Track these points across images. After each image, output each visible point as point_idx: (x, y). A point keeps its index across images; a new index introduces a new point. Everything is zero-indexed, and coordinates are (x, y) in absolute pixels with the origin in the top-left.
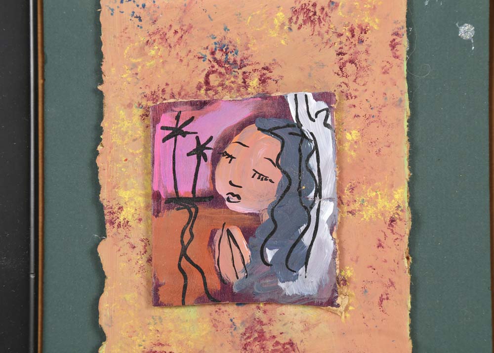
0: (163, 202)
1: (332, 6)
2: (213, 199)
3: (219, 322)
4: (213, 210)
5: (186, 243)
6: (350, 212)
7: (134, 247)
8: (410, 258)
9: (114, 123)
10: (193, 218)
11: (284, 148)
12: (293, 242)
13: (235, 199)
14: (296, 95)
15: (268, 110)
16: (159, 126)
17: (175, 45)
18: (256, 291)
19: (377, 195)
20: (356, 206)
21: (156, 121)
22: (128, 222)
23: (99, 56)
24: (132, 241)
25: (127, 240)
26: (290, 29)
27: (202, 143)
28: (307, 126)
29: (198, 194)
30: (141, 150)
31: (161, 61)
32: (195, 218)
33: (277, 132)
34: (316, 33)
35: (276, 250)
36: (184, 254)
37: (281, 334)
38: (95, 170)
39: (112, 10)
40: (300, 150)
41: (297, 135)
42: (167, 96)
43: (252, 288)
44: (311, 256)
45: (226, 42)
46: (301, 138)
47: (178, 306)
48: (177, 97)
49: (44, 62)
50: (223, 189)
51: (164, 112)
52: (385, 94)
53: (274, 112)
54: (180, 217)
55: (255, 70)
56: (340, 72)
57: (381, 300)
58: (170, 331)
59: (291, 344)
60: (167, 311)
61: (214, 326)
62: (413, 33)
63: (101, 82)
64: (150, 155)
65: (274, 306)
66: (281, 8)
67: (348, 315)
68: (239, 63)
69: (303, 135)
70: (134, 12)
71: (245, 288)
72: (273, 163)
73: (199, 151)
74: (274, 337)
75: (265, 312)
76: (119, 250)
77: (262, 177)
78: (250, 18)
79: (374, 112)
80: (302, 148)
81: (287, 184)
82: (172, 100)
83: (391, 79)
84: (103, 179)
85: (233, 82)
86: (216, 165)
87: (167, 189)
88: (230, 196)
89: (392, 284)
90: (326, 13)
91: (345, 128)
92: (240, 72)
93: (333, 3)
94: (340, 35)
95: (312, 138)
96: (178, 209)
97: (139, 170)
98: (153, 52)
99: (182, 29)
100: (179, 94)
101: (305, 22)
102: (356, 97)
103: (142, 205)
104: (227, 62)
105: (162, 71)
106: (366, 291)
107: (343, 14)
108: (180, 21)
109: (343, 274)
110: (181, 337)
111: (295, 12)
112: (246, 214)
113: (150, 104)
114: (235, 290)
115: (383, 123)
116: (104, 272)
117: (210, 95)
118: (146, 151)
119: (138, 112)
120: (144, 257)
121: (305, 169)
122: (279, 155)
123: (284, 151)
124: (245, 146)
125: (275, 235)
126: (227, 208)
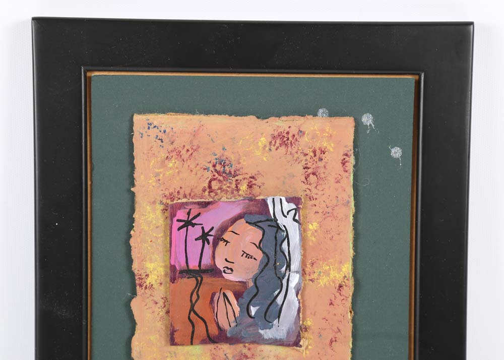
0: (177, 274)
1: (300, 134)
2: (214, 271)
3: (216, 356)
4: (214, 279)
5: (194, 302)
6: (311, 280)
7: (157, 303)
8: (353, 312)
9: (143, 215)
10: (199, 284)
11: (265, 236)
12: (270, 302)
13: (229, 271)
14: (273, 199)
15: (253, 209)
16: (175, 219)
17: (187, 160)
18: (243, 335)
19: (330, 269)
20: (315, 276)
21: (173, 215)
22: (152, 285)
23: (132, 167)
24: (155, 299)
25: (151, 298)
26: (270, 150)
27: (206, 231)
28: (281, 221)
29: (202, 267)
30: (162, 234)
31: (177, 171)
32: (201, 284)
33: (259, 224)
34: (289, 153)
35: (257, 308)
36: (192, 309)
38: (129, 249)
39: (142, 134)
40: (276, 237)
41: (274, 227)
42: (181, 196)
43: (240, 333)
44: (283, 312)
45: (224, 158)
46: (276, 229)
47: (187, 345)
48: (188, 197)
49: (92, 170)
50: (220, 264)
51: (179, 210)
52: (337, 197)
53: (258, 210)
55: (244, 179)
56: (305, 181)
57: (331, 342)
60: (180, 348)
61: (213, 359)
62: (358, 152)
63: (133, 185)
64: (168, 238)
65: (256, 345)
66: (264, 135)
67: (307, 352)
68: (233, 173)
69: (278, 227)
70: (157, 136)
71: (236, 334)
72: (257, 246)
73: (204, 237)
75: (249, 349)
76: (146, 305)
77: (249, 256)
78: (241, 141)
79: (329, 210)
80: (277, 236)
81: (266, 261)
82: (184, 200)
83: (342, 187)
84: (134, 254)
85: (228, 187)
86: (216, 247)
87: (181, 264)
88: (226, 269)
89: (339, 331)
90: (296, 139)
91: (308, 220)
92: (234, 179)
93: (301, 132)
94: (306, 155)
95: (284, 229)
96: (188, 278)
97: (161, 249)
98: (171, 165)
99: (192, 148)
100: (190, 195)
101: (281, 145)
102: (316, 199)
103: (163, 273)
104: (224, 172)
105: (178, 178)
106: (321, 335)
107: (308, 140)
108: (191, 142)
109: (305, 323)
111: (274, 137)
112: (237, 282)
113: (169, 202)
114: (228, 335)
115: (336, 218)
116: (135, 320)
117: (212, 196)
118: (165, 236)
119: (160, 207)
120: (164, 310)
121: (279, 251)
122: (261, 241)
123: (264, 238)
124: (237, 234)
125: (257, 297)
126: (224, 277)
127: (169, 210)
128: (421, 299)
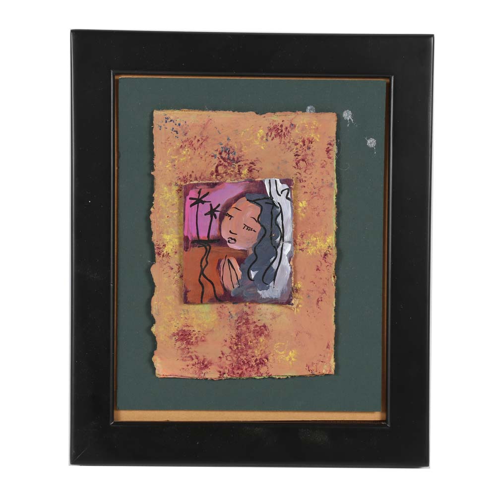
0: (190, 242)
1: (292, 126)
2: (220, 241)
3: (222, 313)
5: (203, 267)
6: (301, 250)
7: (172, 269)
8: (336, 277)
9: (161, 194)
10: (208, 252)
11: (262, 212)
12: (267, 267)
13: (233, 241)
14: (270, 180)
15: (253, 189)
16: (188, 197)
17: (198, 149)
18: (245, 295)
19: (317, 240)
20: (304, 246)
21: (186, 194)
22: (168, 254)
23: (152, 154)
24: (171, 265)
25: (168, 264)
26: (267, 140)
27: (214, 208)
28: (276, 199)
29: (211, 238)
30: (177, 211)
31: (189, 157)
32: (209, 252)
33: (258, 202)
34: (282, 143)
35: (257, 272)
36: (202, 273)
37: (259, 320)
38: (149, 223)
39: (161, 127)
40: (272, 213)
41: (270, 204)
42: (193, 179)
43: (242, 294)
44: (277, 275)
45: (229, 147)
46: (272, 206)
47: (198, 304)
49: (118, 157)
50: (225, 235)
51: (191, 189)
52: (323, 180)
53: (256, 190)
54: (200, 251)
55: (245, 164)
56: (296, 166)
57: (318, 301)
58: (193, 318)
59: (265, 326)
60: (191, 306)
61: (220, 315)
62: (340, 144)
63: (153, 170)
64: (182, 214)
65: (255, 304)
66: (262, 127)
67: (298, 310)
68: (236, 159)
69: (273, 204)
70: (173, 128)
71: (238, 294)
72: (256, 220)
73: (212, 212)
74: (255, 322)
75: (249, 308)
76: (163, 270)
77: (249, 229)
78: (243, 133)
79: (316, 190)
81: (264, 233)
82: (196, 182)
83: (327, 171)
84: (154, 228)
85: (232, 171)
86: (222, 221)
87: (193, 235)
88: (230, 239)
89: (325, 292)
90: (289, 131)
91: (299, 199)
92: (237, 165)
93: (292, 125)
94: (297, 144)
95: (279, 206)
96: (199, 247)
97: (176, 223)
98: (184, 152)
99: (202, 139)
100: (200, 178)
101: (276, 136)
102: (305, 181)
103: (177, 244)
104: (229, 159)
105: (190, 164)
106: (309, 296)
107: (299, 131)
108: (201, 134)
109: (296, 286)
110: (200, 322)
111: (270, 130)
112: (239, 250)
113: (183, 183)
114: (232, 295)
115: (321, 197)
116: (154, 283)
117: (219, 179)
118: (180, 211)
119: (175, 188)
120: (178, 275)
121: (274, 224)
122: (259, 216)
123: (262, 214)
124: (238, 209)
125: (256, 263)
126: (228, 246)
127: (183, 190)
128: (392, 265)
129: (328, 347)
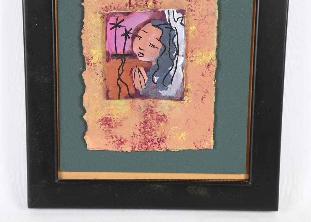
0: (110, 56)
2: (132, 55)
3: (134, 106)
4: (132, 60)
5: (120, 74)
6: (191, 61)
7: (98, 74)
8: (216, 80)
9: (89, 20)
10: (123, 63)
11: (163, 34)
12: (166, 74)
13: (142, 55)
14: (169, 11)
15: (156, 17)
16: (109, 23)
18: (150, 94)
19: (202, 54)
20: (194, 58)
21: (107, 20)
22: (95, 63)
24: (97, 72)
25: (95, 71)
27: (127, 31)
28: (173, 24)
29: (125, 53)
30: (101, 32)
32: (124, 63)
33: (160, 26)
35: (159, 77)
36: (119, 78)
37: (160, 111)
38: (80, 41)
41: (169, 28)
42: (112, 9)
43: (148, 93)
44: (173, 80)
46: (170, 29)
47: (117, 99)
48: (117, 9)
50: (136, 51)
51: (111, 17)
52: (208, 10)
53: (159, 17)
57: (202, 98)
58: (113, 109)
59: (164, 115)
60: (112, 101)
61: (132, 108)
63: (83, 1)
64: (105, 35)
65: (157, 100)
67: (188, 104)
69: (171, 28)
71: (145, 93)
72: (158, 40)
73: (126, 34)
74: (157, 113)
75: (153, 102)
76: (91, 75)
77: (153, 46)
79: (203, 18)
80: (171, 34)
81: (164, 49)
82: (114, 11)
83: (211, 3)
84: (84, 44)
85: (141, 3)
86: (134, 40)
87: (112, 51)
88: (139, 54)
89: (207, 91)
91: (190, 25)
95: (175, 30)
96: (117, 59)
97: (100, 41)
100: (118, 8)
102: (195, 11)
103: (101, 56)
106: (196, 94)
109: (187, 87)
110: (118, 112)
112: (146, 62)
113: (105, 12)
114: (141, 93)
115: (206, 23)
116: (85, 84)
117: (131, 9)
118: (103, 33)
119: (99, 16)
120: (103, 79)
121: (172, 43)
122: (161, 37)
123: (163, 35)
124: (146, 32)
125: (158, 71)
126: (138, 59)
127: (105, 17)
128: (257, 73)
129: (209, 130)
